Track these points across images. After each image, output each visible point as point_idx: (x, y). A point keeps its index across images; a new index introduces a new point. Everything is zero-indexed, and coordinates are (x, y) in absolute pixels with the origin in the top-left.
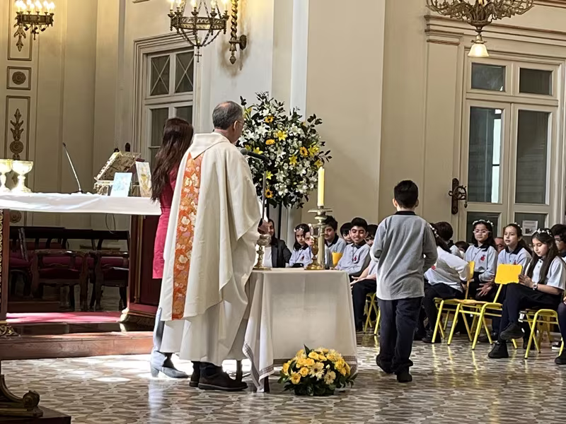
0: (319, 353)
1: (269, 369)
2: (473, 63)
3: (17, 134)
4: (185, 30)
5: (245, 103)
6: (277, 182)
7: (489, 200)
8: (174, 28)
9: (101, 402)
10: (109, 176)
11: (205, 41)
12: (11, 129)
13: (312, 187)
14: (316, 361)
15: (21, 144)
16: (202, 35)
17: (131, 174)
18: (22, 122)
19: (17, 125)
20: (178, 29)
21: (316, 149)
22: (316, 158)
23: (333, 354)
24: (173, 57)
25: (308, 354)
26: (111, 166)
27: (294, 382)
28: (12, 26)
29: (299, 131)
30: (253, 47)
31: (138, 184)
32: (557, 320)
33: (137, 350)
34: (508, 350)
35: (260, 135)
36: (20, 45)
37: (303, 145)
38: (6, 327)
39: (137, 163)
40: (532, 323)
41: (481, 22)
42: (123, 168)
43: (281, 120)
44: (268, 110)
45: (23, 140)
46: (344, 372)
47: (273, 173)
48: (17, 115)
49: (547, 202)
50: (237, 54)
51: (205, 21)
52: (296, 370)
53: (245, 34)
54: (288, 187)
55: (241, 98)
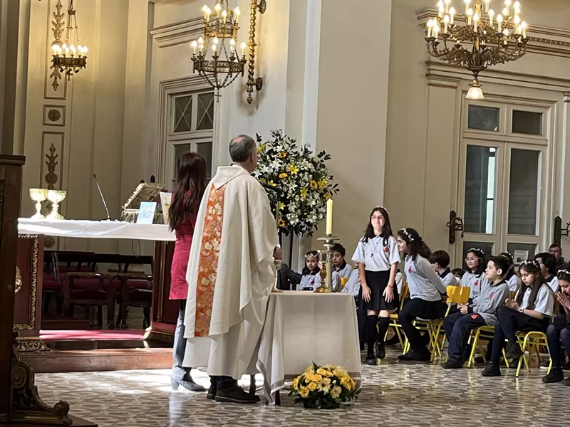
0: (326, 369)
1: (279, 384)
2: (469, 105)
3: (51, 166)
4: (207, 73)
5: (261, 140)
6: (288, 212)
7: (484, 231)
8: (196, 71)
9: (125, 412)
10: (135, 205)
11: (224, 83)
12: (47, 162)
13: (321, 217)
14: (323, 377)
15: (55, 175)
16: (222, 77)
17: (156, 203)
18: (57, 156)
19: (52, 158)
20: (200, 72)
21: (325, 182)
22: (325, 190)
23: (339, 370)
24: (195, 97)
25: (316, 370)
26: (137, 196)
27: (303, 396)
28: (49, 67)
29: (310, 165)
30: (269, 89)
31: (162, 212)
32: (546, 341)
33: (158, 365)
34: (501, 369)
35: (274, 169)
36: (55, 85)
37: (313, 179)
38: (39, 343)
39: (161, 193)
40: (522, 344)
41: (477, 68)
42: (148, 198)
43: (294, 155)
44: (281, 147)
45: (57, 172)
46: (349, 387)
47: (285, 204)
48: (52, 150)
49: (537, 234)
50: (253, 95)
51: (225, 65)
52: (305, 385)
53: (261, 77)
54: (300, 217)
55: (257, 135)
